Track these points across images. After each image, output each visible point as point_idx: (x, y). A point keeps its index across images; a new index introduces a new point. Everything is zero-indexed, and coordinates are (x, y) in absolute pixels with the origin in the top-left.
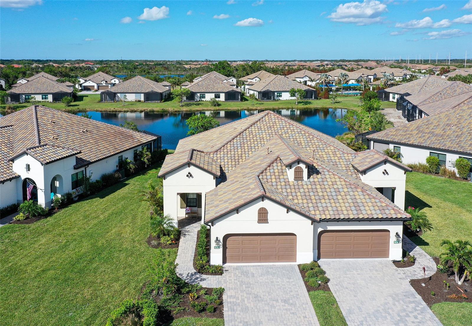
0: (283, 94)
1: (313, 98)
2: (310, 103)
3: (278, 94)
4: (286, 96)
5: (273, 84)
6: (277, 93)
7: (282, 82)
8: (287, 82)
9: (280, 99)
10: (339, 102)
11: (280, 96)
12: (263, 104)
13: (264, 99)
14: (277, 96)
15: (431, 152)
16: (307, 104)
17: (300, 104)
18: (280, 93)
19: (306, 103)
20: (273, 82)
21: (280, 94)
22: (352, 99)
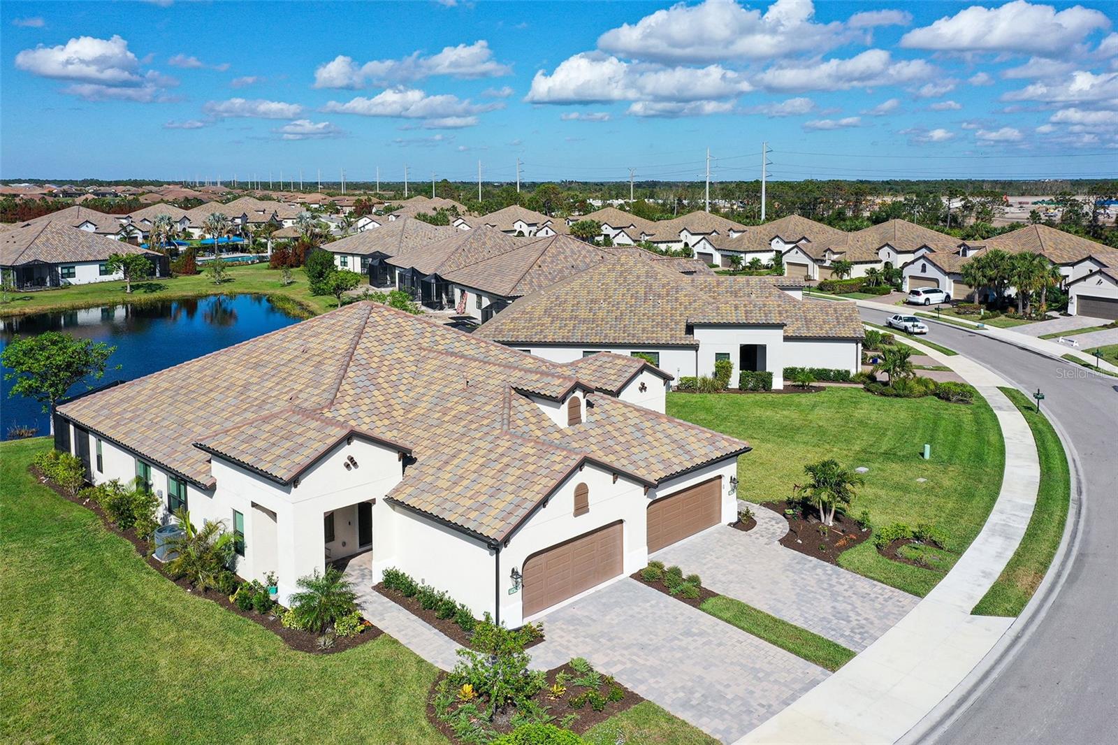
0: (78, 269)
1: (158, 275)
2: (160, 287)
3: (65, 271)
4: (87, 275)
5: (43, 244)
6: (62, 268)
7: (67, 239)
8: (82, 238)
9: (70, 284)
10: (229, 280)
11: (73, 275)
12: (31, 298)
13: (23, 287)
14: (62, 274)
15: (584, 352)
16: (154, 291)
17: (138, 291)
18: (69, 267)
19: (151, 288)
20: (43, 238)
21: (71, 270)
22: (250, 271)
